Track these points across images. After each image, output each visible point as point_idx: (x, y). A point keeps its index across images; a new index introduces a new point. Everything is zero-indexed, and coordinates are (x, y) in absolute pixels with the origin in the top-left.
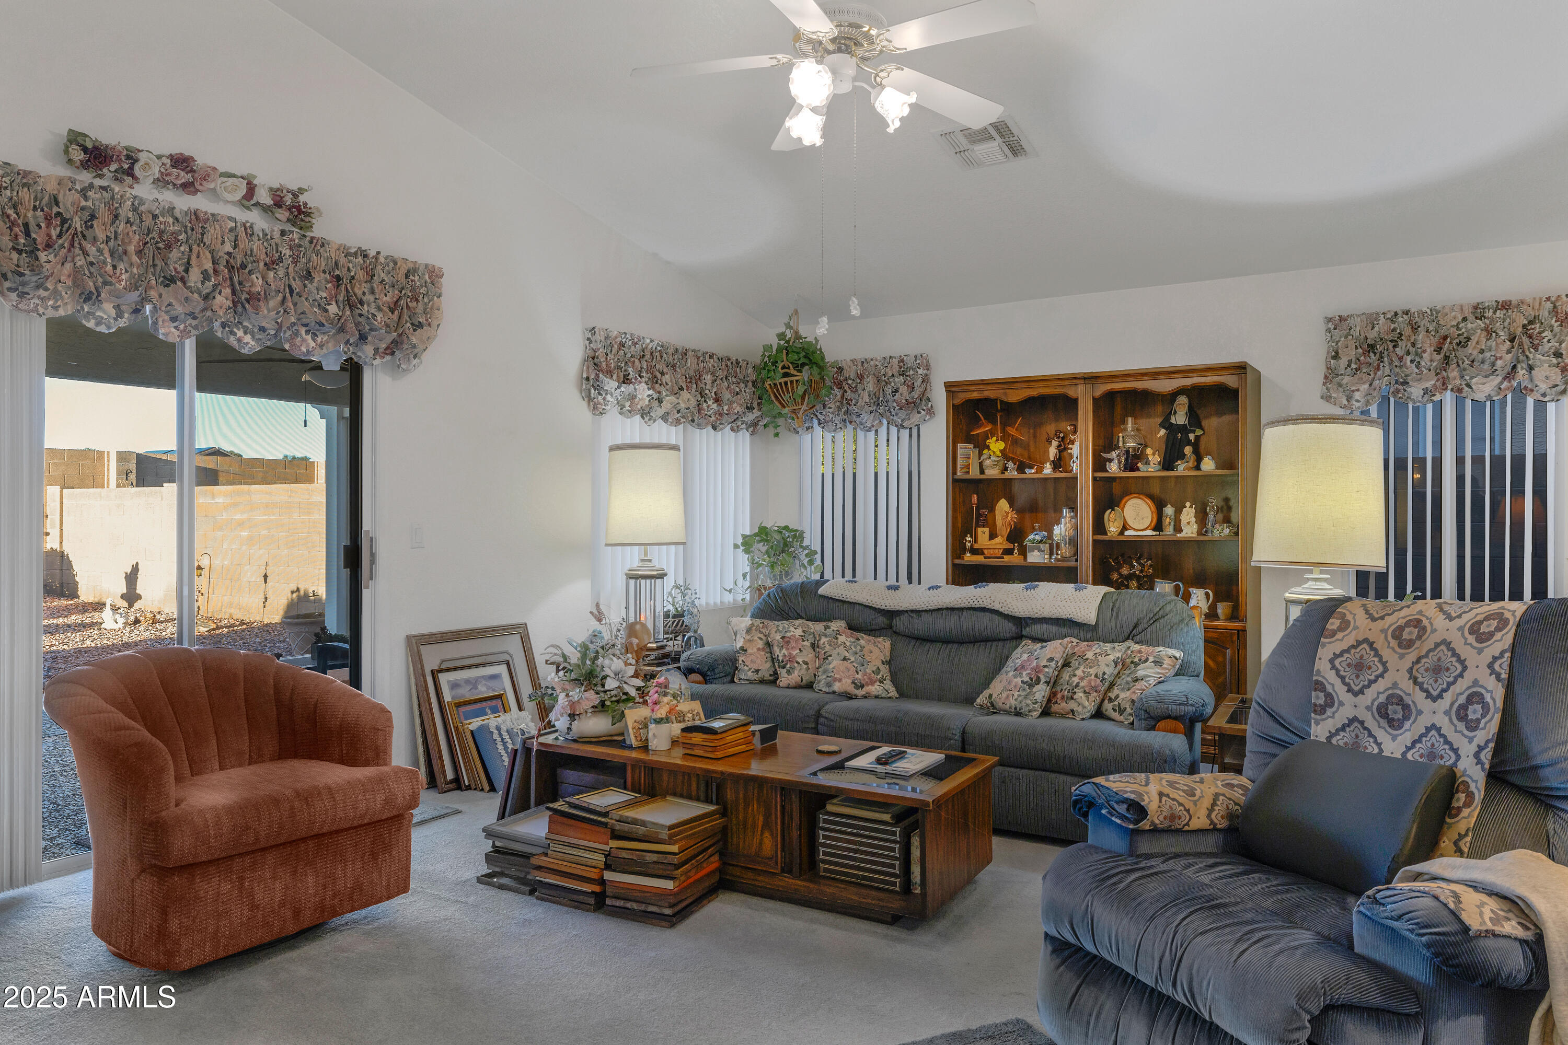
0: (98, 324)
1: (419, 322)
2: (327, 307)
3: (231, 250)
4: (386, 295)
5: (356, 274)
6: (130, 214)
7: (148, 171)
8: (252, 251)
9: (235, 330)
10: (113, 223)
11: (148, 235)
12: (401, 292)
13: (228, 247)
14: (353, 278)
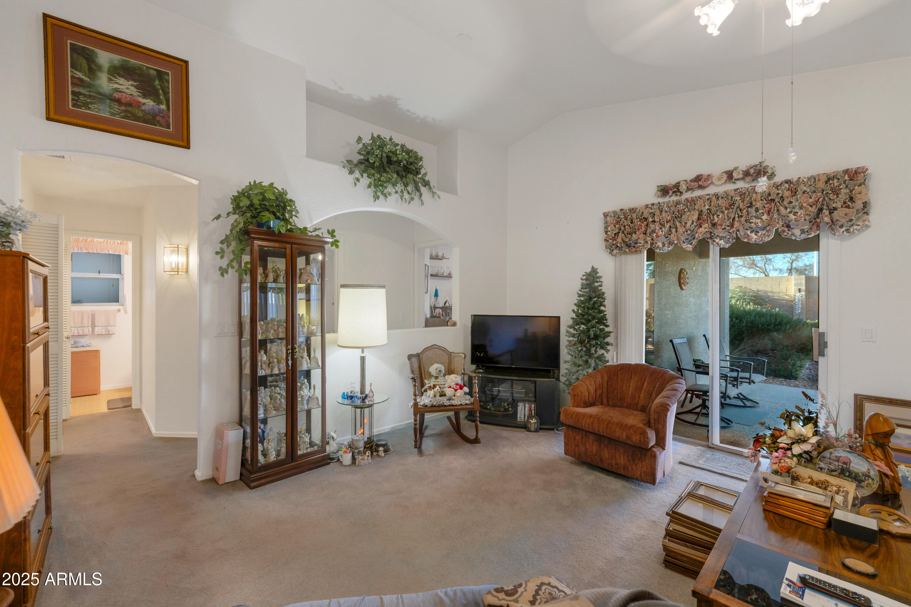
0: (660, 250)
1: (833, 207)
2: (762, 217)
3: (708, 207)
4: (811, 198)
5: (783, 194)
6: (666, 209)
7: (683, 187)
8: (718, 204)
9: (715, 240)
10: (661, 215)
11: (673, 214)
12: (823, 193)
13: (707, 207)
14: (782, 197)
